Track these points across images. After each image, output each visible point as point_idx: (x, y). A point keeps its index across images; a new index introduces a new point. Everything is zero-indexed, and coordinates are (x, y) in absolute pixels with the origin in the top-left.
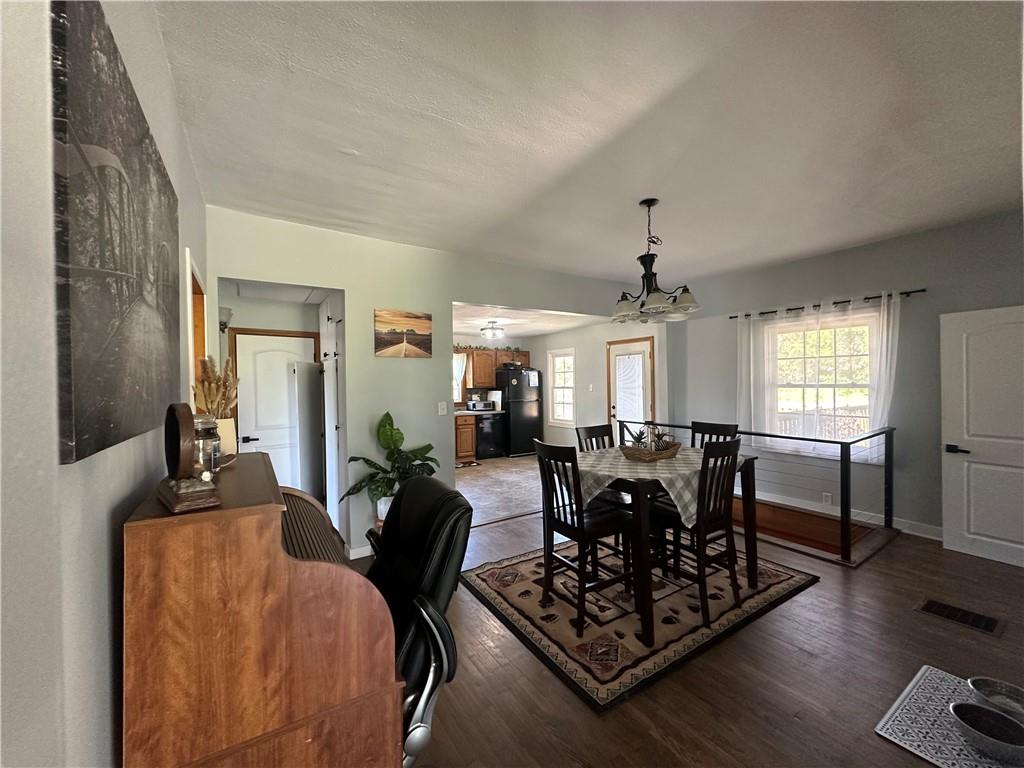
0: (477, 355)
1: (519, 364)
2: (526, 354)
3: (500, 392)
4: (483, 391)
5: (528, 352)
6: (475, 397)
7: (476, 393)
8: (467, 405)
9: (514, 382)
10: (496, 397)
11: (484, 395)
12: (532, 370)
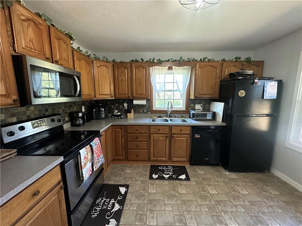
0: (200, 68)
1: (250, 72)
2: (260, 64)
3: (223, 104)
4: (207, 102)
5: (263, 61)
6: (198, 107)
7: (199, 103)
8: (190, 113)
9: (242, 93)
10: (219, 108)
11: (207, 105)
12: (270, 79)
